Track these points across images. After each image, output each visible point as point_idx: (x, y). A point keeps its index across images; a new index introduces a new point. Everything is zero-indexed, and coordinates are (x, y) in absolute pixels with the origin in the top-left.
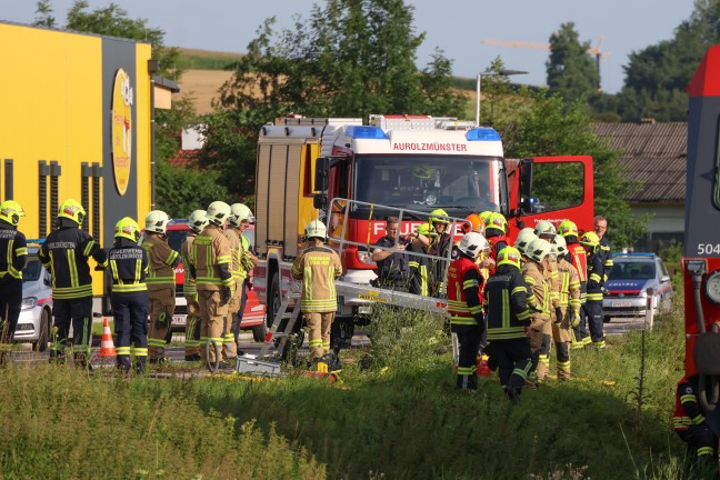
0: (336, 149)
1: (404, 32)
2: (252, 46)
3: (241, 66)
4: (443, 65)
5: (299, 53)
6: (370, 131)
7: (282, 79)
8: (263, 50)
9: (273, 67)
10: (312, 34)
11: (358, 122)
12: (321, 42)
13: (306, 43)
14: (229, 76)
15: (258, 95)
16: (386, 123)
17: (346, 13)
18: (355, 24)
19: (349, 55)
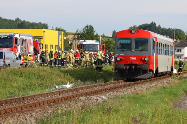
0: (81, 43)
1: (93, 31)
2: (76, 32)
3: (75, 34)
4: (97, 34)
5: (81, 33)
6: (84, 41)
7: (79, 36)
8: (77, 33)
9: (78, 34)
10: (83, 31)
11: (83, 40)
12: (84, 32)
13: (82, 32)
14: (73, 35)
15: (77, 38)
16: (86, 40)
17: (86, 28)
18: (87, 30)
19: (87, 33)
